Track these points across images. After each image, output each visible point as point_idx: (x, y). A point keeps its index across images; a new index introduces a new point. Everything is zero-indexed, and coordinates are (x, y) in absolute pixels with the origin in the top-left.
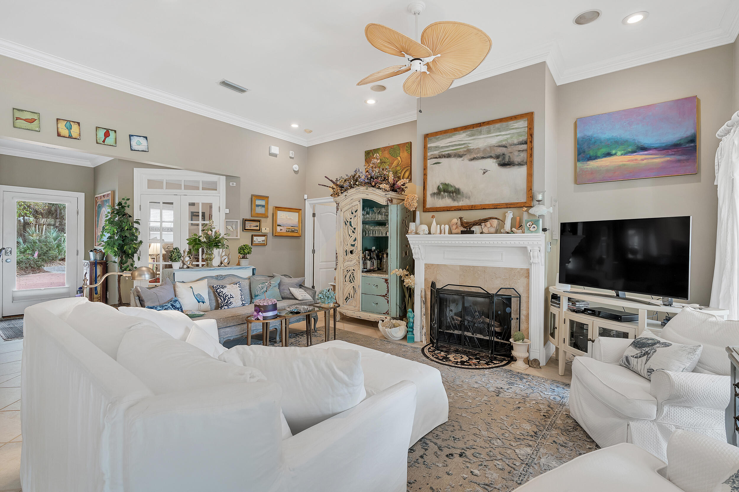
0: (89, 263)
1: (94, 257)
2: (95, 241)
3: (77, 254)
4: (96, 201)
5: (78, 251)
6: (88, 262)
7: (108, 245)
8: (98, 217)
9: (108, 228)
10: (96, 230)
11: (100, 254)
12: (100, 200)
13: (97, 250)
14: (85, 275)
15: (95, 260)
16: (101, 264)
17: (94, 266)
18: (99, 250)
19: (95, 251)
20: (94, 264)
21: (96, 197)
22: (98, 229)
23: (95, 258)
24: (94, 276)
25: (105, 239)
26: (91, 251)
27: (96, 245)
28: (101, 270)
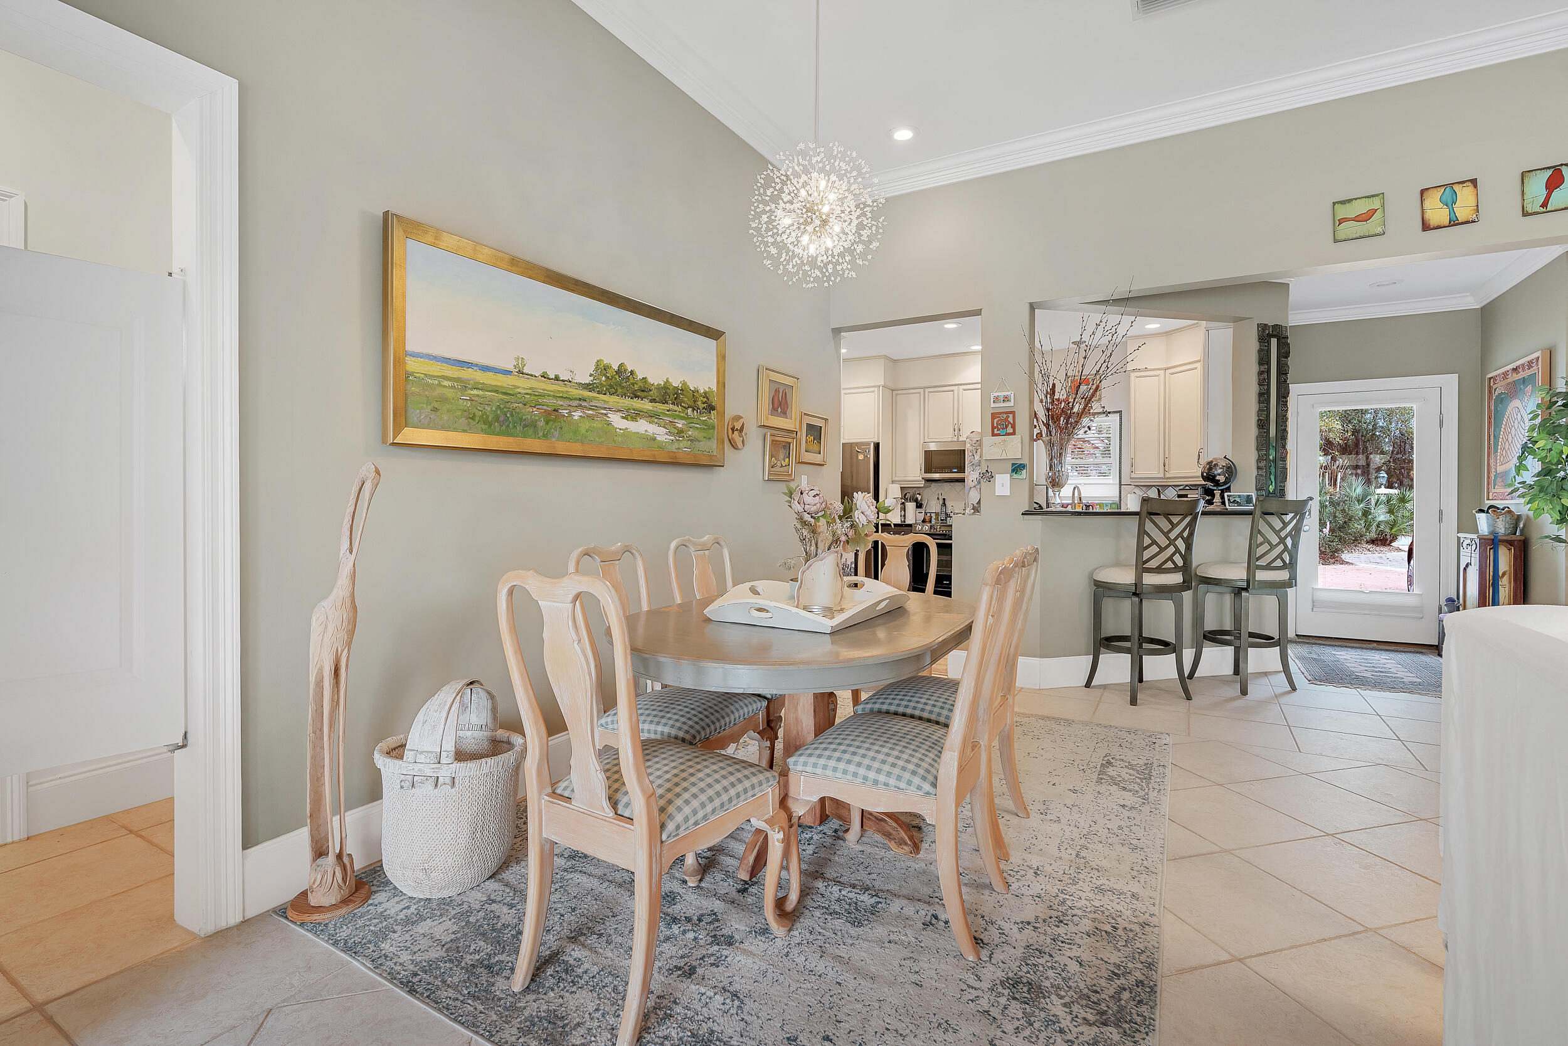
0: (1478, 541)
1: (1489, 525)
2: (1488, 489)
3: (1441, 520)
4: (1490, 387)
5: (1441, 512)
6: (1474, 536)
7: (1540, 491)
8: (1498, 426)
9: (1544, 446)
10: (1492, 461)
11: (1508, 518)
12: (1504, 383)
13: (1498, 508)
14: (1465, 569)
15: (1493, 533)
16: (1510, 543)
17: (1490, 549)
18: (1503, 509)
19: (1494, 511)
20: (1491, 542)
21: (1490, 379)
22: (1496, 456)
23: (1492, 529)
24: (1491, 574)
25: (1528, 477)
26: (1481, 511)
27: (1490, 498)
28: (1510, 560)
